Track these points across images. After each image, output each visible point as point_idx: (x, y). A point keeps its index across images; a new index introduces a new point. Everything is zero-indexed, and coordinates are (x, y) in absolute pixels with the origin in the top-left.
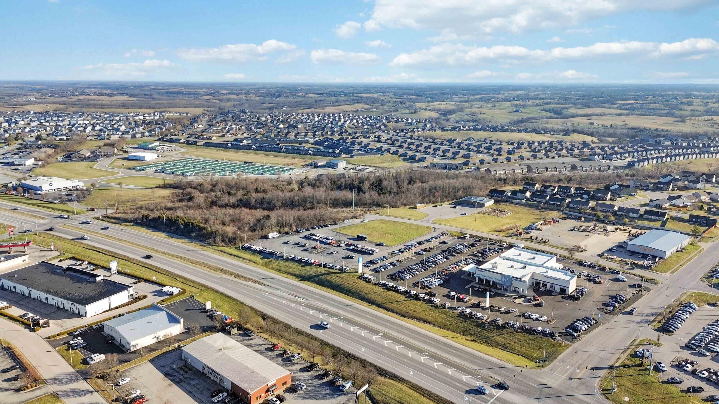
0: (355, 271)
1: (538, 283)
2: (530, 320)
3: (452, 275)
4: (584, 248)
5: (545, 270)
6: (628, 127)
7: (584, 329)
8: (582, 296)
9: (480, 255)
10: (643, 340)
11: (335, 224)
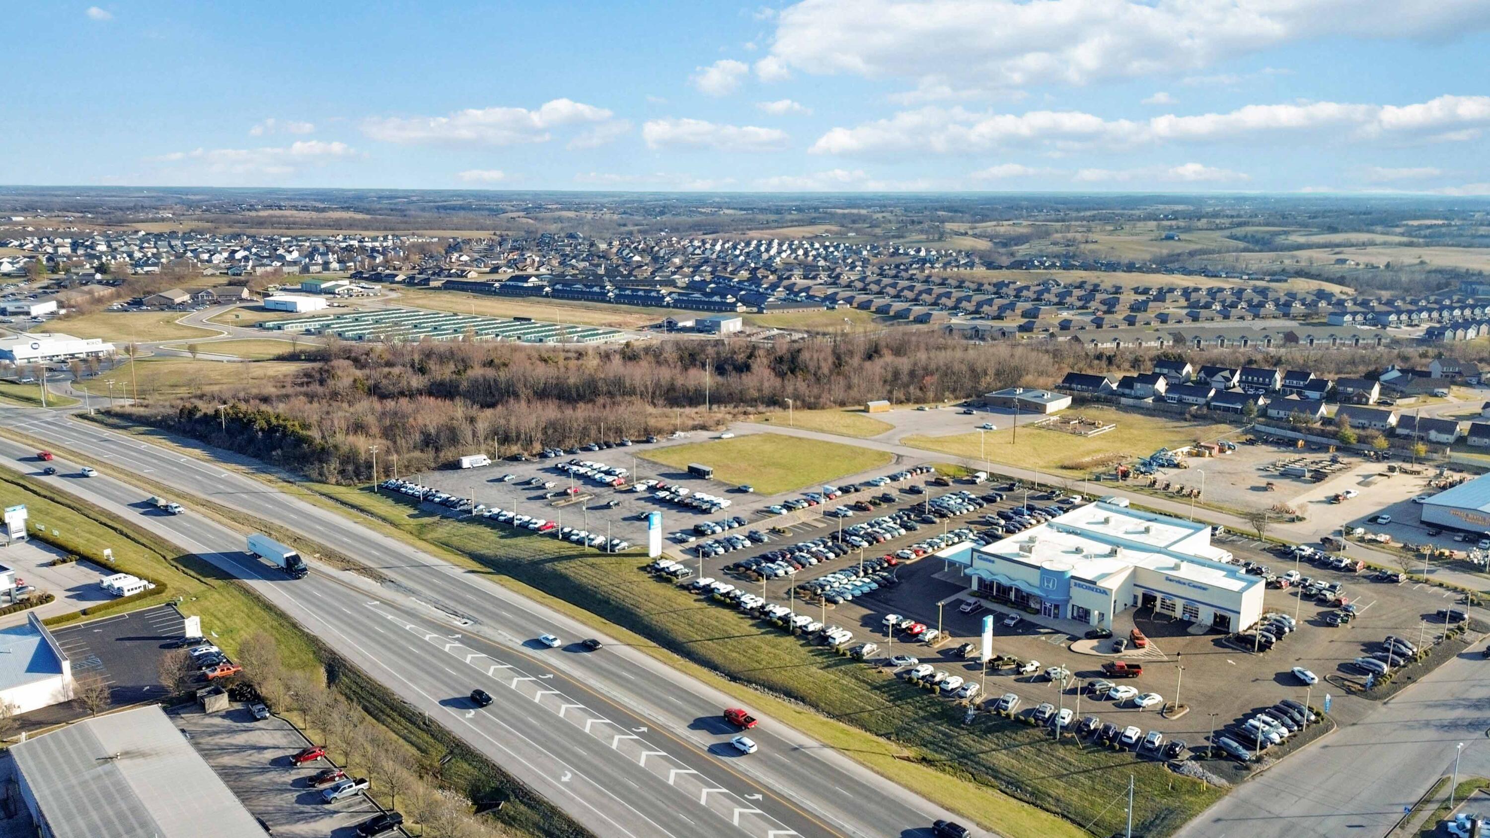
0: (642, 551)
1: (1149, 599)
2: (1110, 703)
3: (907, 573)
4: (1298, 513)
5: (1172, 562)
6: (1428, 268)
7: (1278, 740)
8: (1279, 638)
9: (1003, 522)
10: (1468, 783)
11: (648, 441)
